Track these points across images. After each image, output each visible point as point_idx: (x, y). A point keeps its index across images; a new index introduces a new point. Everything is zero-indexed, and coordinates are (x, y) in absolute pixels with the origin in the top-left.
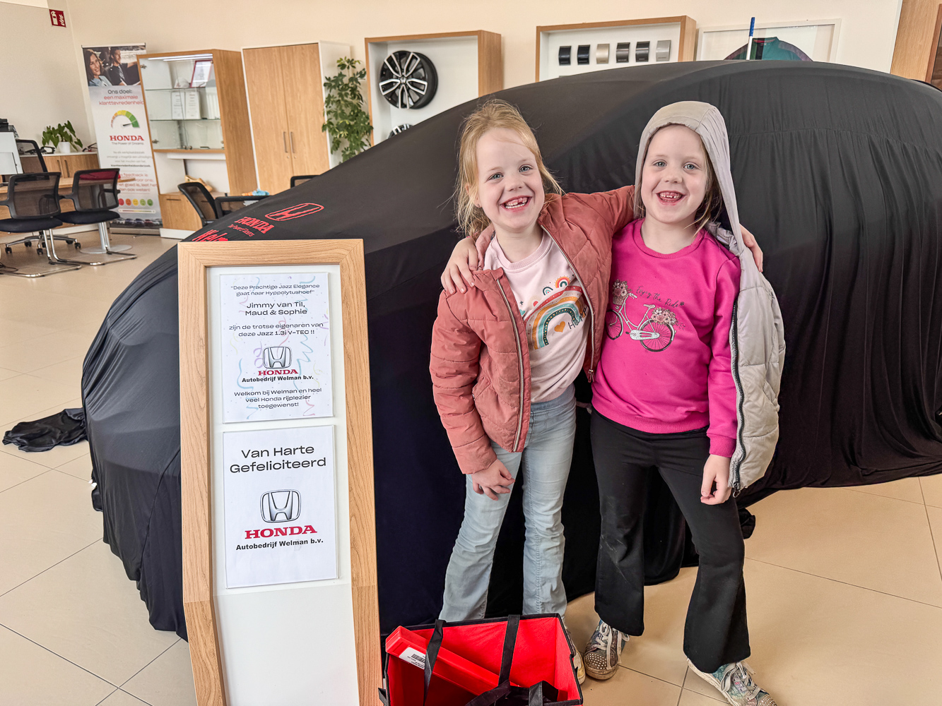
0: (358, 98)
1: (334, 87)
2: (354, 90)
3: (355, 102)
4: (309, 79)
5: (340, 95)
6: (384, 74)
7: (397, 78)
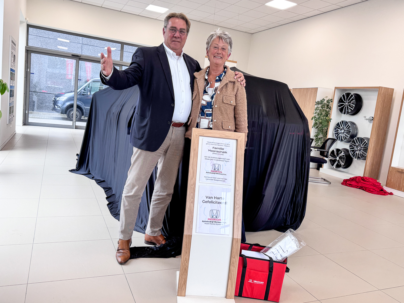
0: (330, 109)
1: (320, 104)
2: (328, 106)
3: (328, 110)
4: (312, 100)
5: (322, 107)
6: (341, 101)
7: (345, 103)
